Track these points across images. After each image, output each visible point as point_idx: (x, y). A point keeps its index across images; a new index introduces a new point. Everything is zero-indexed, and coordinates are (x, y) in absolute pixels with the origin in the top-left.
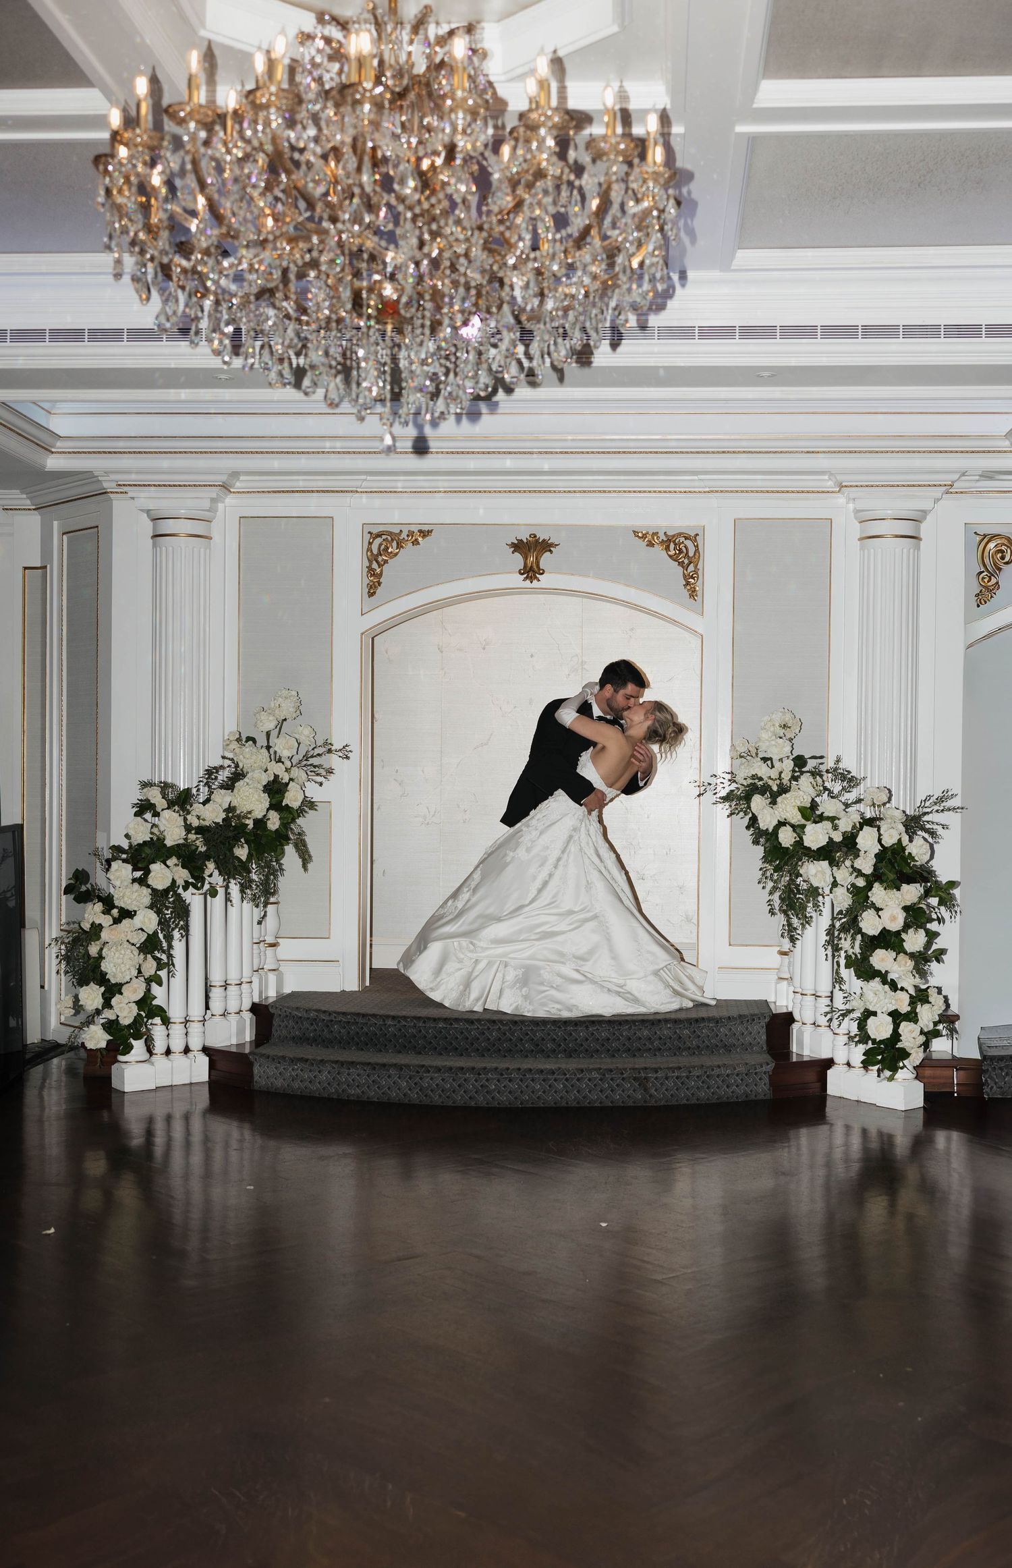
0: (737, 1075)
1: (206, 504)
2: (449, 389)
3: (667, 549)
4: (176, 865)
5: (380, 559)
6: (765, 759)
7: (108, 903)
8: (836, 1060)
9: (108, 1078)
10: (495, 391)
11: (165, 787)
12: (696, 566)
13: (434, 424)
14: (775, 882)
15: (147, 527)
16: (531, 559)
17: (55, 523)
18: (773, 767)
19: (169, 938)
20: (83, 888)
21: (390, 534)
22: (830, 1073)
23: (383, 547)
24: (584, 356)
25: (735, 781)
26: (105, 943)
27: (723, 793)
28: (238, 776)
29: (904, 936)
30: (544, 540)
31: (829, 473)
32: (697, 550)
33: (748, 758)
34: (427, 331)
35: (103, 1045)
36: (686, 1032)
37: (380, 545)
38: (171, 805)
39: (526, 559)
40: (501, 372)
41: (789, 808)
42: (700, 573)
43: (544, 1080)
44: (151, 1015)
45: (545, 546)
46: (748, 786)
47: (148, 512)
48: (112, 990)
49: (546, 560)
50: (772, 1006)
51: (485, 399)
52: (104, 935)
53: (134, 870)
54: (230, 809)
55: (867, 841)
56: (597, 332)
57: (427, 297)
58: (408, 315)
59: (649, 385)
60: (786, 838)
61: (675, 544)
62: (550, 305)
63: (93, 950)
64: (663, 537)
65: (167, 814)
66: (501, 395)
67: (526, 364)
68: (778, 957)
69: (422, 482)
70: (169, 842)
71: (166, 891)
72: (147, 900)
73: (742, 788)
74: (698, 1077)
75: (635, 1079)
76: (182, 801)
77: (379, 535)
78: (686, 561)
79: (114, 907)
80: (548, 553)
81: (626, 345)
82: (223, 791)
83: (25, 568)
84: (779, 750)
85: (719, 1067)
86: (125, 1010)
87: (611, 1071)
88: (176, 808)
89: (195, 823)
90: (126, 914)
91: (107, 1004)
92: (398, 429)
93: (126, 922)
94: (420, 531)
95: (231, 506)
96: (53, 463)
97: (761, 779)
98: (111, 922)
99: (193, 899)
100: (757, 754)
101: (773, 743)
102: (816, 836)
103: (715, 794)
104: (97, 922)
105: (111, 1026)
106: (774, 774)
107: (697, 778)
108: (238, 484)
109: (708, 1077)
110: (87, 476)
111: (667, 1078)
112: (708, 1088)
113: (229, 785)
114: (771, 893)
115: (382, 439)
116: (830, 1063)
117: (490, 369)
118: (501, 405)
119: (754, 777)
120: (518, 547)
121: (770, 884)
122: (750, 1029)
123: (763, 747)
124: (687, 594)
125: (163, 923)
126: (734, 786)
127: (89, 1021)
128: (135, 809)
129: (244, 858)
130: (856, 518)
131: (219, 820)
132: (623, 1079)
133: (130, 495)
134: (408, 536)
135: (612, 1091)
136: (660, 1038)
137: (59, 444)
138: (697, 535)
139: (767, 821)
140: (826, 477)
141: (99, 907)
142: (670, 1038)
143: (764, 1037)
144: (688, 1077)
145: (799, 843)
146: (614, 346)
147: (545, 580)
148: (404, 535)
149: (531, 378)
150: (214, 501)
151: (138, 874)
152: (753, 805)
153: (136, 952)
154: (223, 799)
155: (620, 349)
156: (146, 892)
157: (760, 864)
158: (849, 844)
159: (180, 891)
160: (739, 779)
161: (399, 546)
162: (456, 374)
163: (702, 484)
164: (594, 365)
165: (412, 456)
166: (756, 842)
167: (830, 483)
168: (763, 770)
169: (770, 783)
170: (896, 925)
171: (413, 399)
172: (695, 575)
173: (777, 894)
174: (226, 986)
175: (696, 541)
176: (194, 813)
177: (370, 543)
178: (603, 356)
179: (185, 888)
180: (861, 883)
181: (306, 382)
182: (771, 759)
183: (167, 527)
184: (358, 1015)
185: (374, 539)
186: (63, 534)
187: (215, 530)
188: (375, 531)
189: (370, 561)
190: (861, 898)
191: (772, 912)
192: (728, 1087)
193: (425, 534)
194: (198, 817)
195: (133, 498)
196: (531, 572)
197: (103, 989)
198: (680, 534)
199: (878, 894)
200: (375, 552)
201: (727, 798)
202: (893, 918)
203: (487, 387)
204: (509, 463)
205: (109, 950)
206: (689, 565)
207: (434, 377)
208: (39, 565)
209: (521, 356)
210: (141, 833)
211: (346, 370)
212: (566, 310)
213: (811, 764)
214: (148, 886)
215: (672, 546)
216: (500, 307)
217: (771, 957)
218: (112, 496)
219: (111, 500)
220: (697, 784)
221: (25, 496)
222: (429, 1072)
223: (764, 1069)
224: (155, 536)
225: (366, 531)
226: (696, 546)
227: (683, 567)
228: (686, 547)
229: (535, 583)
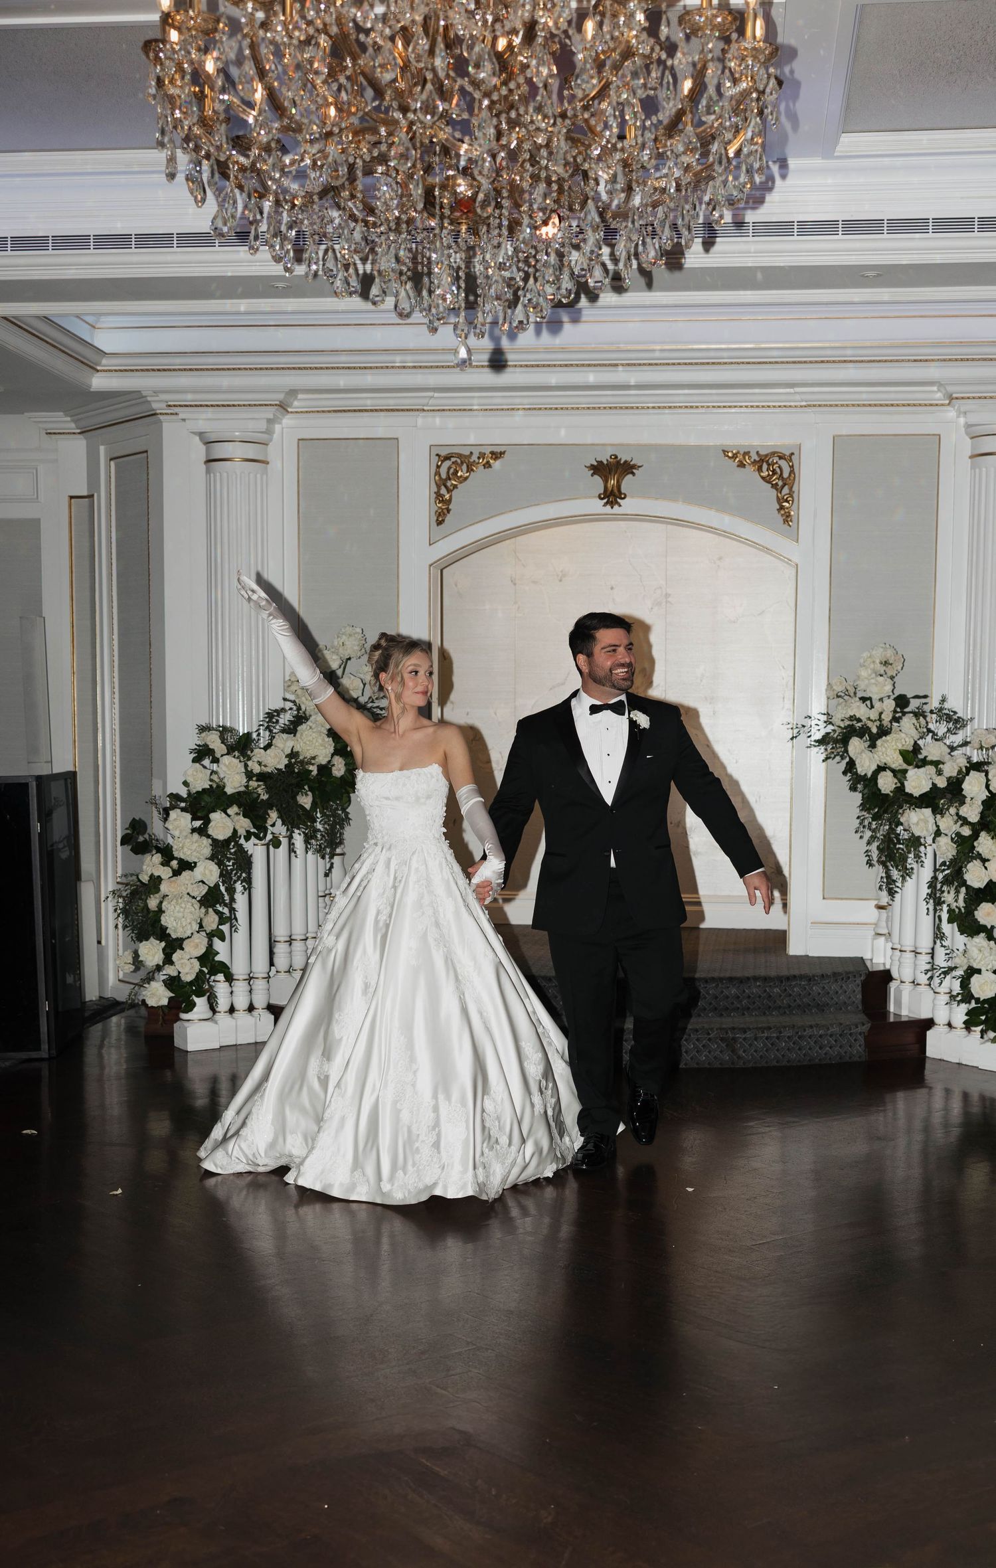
0: (831, 1036)
1: (263, 425)
2: (528, 296)
3: (760, 469)
4: (237, 814)
5: (449, 484)
6: (863, 699)
7: (167, 854)
8: (936, 1020)
9: (171, 1037)
10: (577, 299)
11: (224, 731)
12: (791, 489)
13: (512, 336)
14: (874, 831)
15: (199, 453)
16: (612, 482)
17: (102, 448)
18: (872, 707)
19: (231, 891)
20: (141, 839)
21: (460, 456)
22: (930, 1035)
23: (452, 471)
24: (674, 258)
25: (831, 723)
26: (165, 896)
27: (818, 736)
28: (300, 719)
30: (626, 462)
31: (939, 384)
32: (792, 472)
33: (846, 697)
34: (505, 232)
35: (165, 1002)
36: (776, 990)
37: (449, 468)
38: (230, 750)
39: (606, 481)
40: (584, 276)
41: (890, 752)
42: (795, 495)
44: (213, 972)
45: (627, 468)
46: (846, 728)
47: (201, 435)
48: (173, 945)
49: (628, 483)
50: (868, 964)
51: (567, 307)
52: (164, 888)
53: (193, 819)
54: (293, 755)
55: (974, 787)
56: (689, 230)
57: (505, 194)
58: (485, 215)
59: (745, 288)
60: (886, 783)
61: (769, 465)
62: (637, 201)
63: (153, 903)
64: (755, 457)
65: (226, 760)
66: (584, 301)
67: (610, 267)
68: (876, 910)
69: (498, 399)
70: (229, 790)
71: (227, 842)
72: (207, 851)
73: (838, 730)
74: (789, 1037)
75: (722, 1039)
76: (242, 746)
77: (447, 458)
78: (780, 483)
79: (173, 858)
80: (630, 476)
81: (721, 244)
82: (285, 736)
83: (72, 497)
84: (879, 689)
85: (812, 1027)
86: (186, 966)
87: (697, 1031)
88: (236, 753)
89: (257, 769)
90: (186, 866)
91: (168, 960)
92: (472, 341)
93: (186, 874)
94: (492, 453)
95: (288, 429)
96: (99, 382)
97: (859, 720)
98: (171, 875)
99: (255, 849)
100: (855, 693)
101: (873, 681)
102: (918, 782)
103: (810, 737)
104: (156, 874)
105: (173, 983)
106: (874, 715)
107: (790, 720)
108: (296, 403)
109: (799, 1037)
110: (135, 396)
111: (756, 1039)
112: (800, 1049)
113: (291, 729)
114: (869, 843)
115: (456, 352)
116: (928, 1023)
117: (572, 273)
118: (584, 312)
119: (852, 718)
120: (599, 469)
121: (868, 834)
122: (845, 987)
123: (862, 685)
124: (781, 519)
125: (225, 875)
126: (830, 728)
127: (150, 978)
128: (193, 755)
129: (308, 806)
130: (967, 433)
131: (282, 766)
132: (710, 1040)
133: (181, 416)
134: (479, 458)
135: (698, 1052)
136: (749, 997)
137: (104, 361)
138: (792, 454)
139: (864, 763)
140: (935, 388)
141: (158, 858)
142: (760, 997)
143: (862, 997)
144: (778, 1038)
145: (900, 790)
146: (708, 245)
147: (627, 505)
148: (474, 458)
149: (618, 283)
150: (270, 421)
151: (198, 824)
152: (851, 748)
153: (197, 905)
154: (285, 743)
155: (716, 248)
156: (206, 842)
157: (857, 812)
158: (954, 790)
159: (242, 841)
160: (836, 720)
161: (470, 470)
162: (536, 280)
163: (798, 397)
164: (686, 266)
165: (487, 370)
166: (853, 788)
167: (939, 395)
168: (861, 711)
169: (870, 724)
171: (490, 308)
172: (790, 498)
173: (876, 844)
174: (290, 941)
175: (791, 460)
176: (255, 759)
177: (438, 467)
178: (695, 257)
179: (247, 839)
180: (968, 831)
181: (374, 291)
182: (870, 699)
183: (220, 451)
185: (443, 462)
186: (111, 459)
187: (272, 453)
188: (444, 453)
189: (438, 487)
190: (966, 848)
191: (870, 864)
192: (821, 1048)
193: (497, 455)
194: (260, 763)
195: (184, 420)
196: (612, 497)
197: (163, 944)
198: (773, 453)
200: (444, 476)
201: (822, 741)
203: (569, 292)
204: (591, 377)
205: (169, 903)
206: (783, 487)
207: (510, 282)
208: (85, 493)
209: (606, 258)
210: (200, 781)
211: (418, 277)
212: (655, 205)
213: (914, 704)
214: (208, 836)
215: (765, 466)
216: (584, 204)
217: (866, 911)
218: (161, 417)
219: (160, 422)
220: (790, 726)
221: (69, 419)
223: (859, 1030)
224: (209, 461)
225: (434, 453)
226: (792, 467)
227: (777, 490)
228: (780, 467)
229: (616, 509)
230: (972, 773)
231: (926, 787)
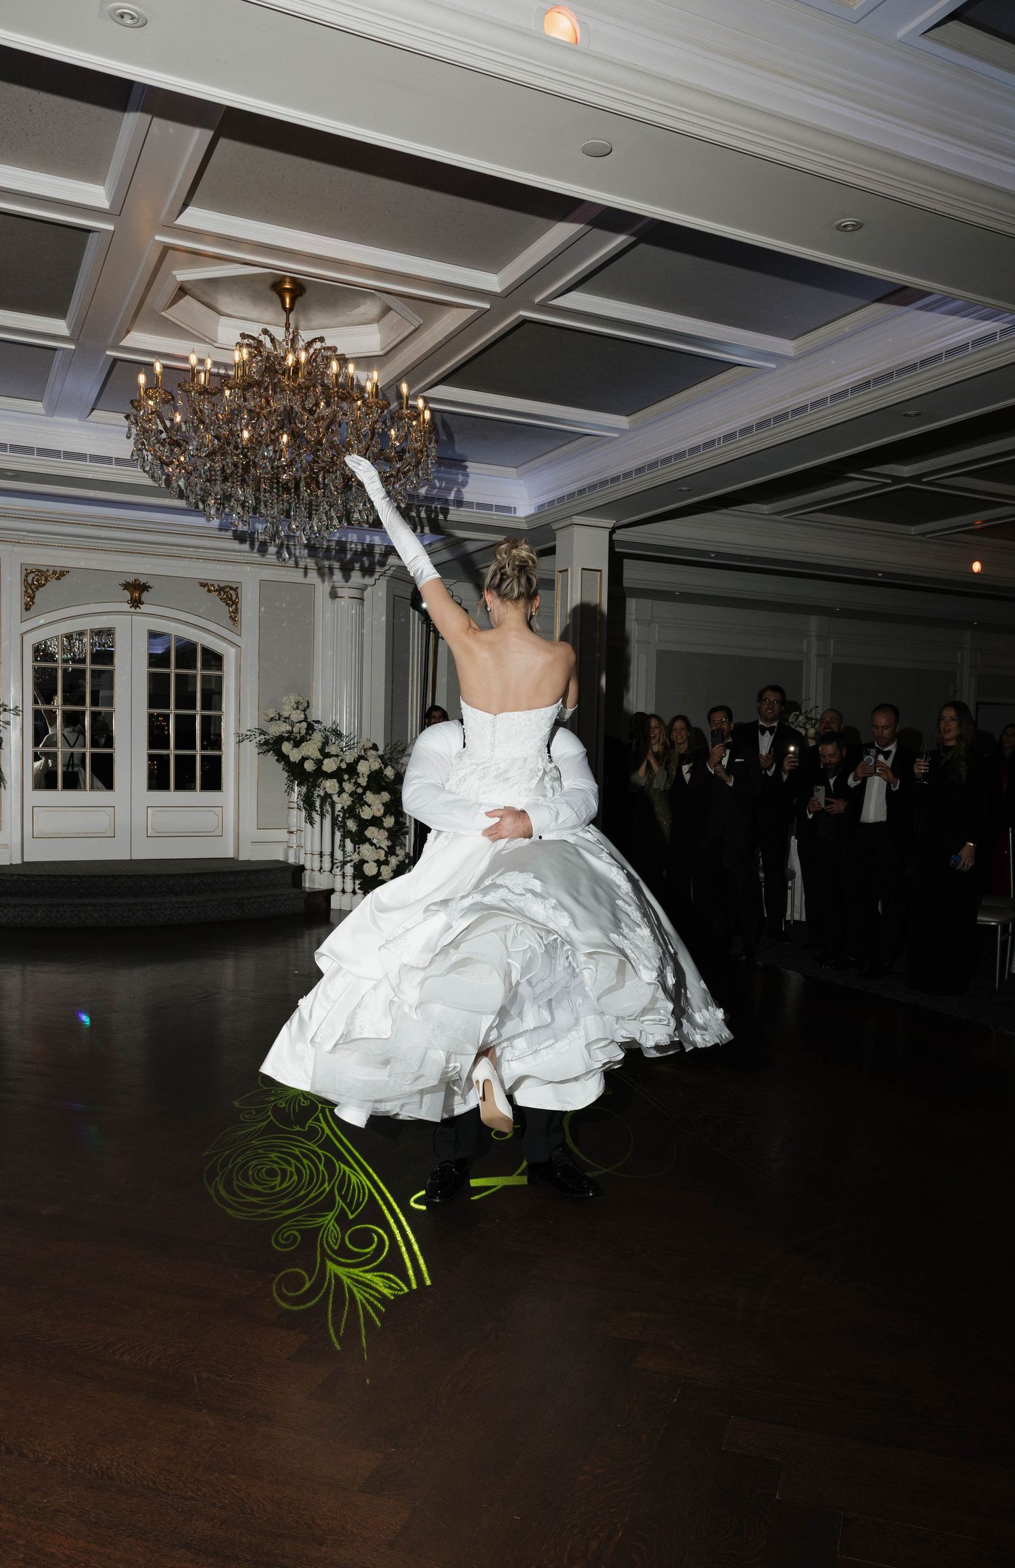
0: (289, 899)
3: (220, 594)
5: (33, 587)
6: (286, 722)
8: (336, 889)
12: (236, 606)
16: (135, 594)
18: (294, 726)
21: (39, 571)
22: (333, 897)
23: (35, 579)
25: (266, 734)
29: (384, 819)
30: (144, 584)
32: (237, 597)
33: (275, 721)
37: (33, 578)
39: (132, 594)
41: (311, 749)
42: (239, 610)
43: (185, 908)
45: (144, 588)
46: (276, 737)
49: (145, 596)
55: (363, 768)
60: (309, 766)
64: (217, 587)
68: (288, 834)
73: (273, 738)
77: (32, 572)
78: (231, 603)
80: (146, 592)
84: (297, 716)
85: (280, 895)
87: (224, 900)
94: (61, 571)
97: (285, 733)
100: (279, 719)
102: (329, 765)
103: (251, 741)
106: (294, 730)
109: (275, 901)
111: (254, 903)
116: (332, 891)
119: (280, 732)
120: (127, 586)
122: (284, 875)
123: (283, 714)
124: (231, 622)
126: (265, 737)
130: (330, 587)
132: (231, 905)
134: (53, 574)
135: (224, 912)
136: (240, 882)
138: (237, 588)
139: (295, 755)
142: (245, 881)
143: (291, 880)
144: (264, 902)
145: (318, 769)
147: (144, 608)
158: (352, 769)
160: (269, 733)
161: (46, 580)
163: (242, 558)
167: (312, 564)
168: (285, 728)
170: (379, 814)
172: (236, 611)
175: (237, 590)
177: (26, 576)
180: (360, 791)
182: (291, 721)
184: (50, 876)
185: (29, 573)
188: (29, 568)
189: (26, 588)
190: (358, 799)
193: (63, 574)
196: (136, 603)
198: (227, 586)
199: (369, 797)
200: (30, 582)
201: (260, 744)
202: (379, 810)
204: (121, 534)
206: (233, 605)
215: (222, 593)
217: (282, 835)
222: (114, 906)
225: (24, 568)
226: (237, 594)
227: (229, 606)
228: (231, 594)
229: (137, 609)
230: (361, 761)
231: (334, 768)
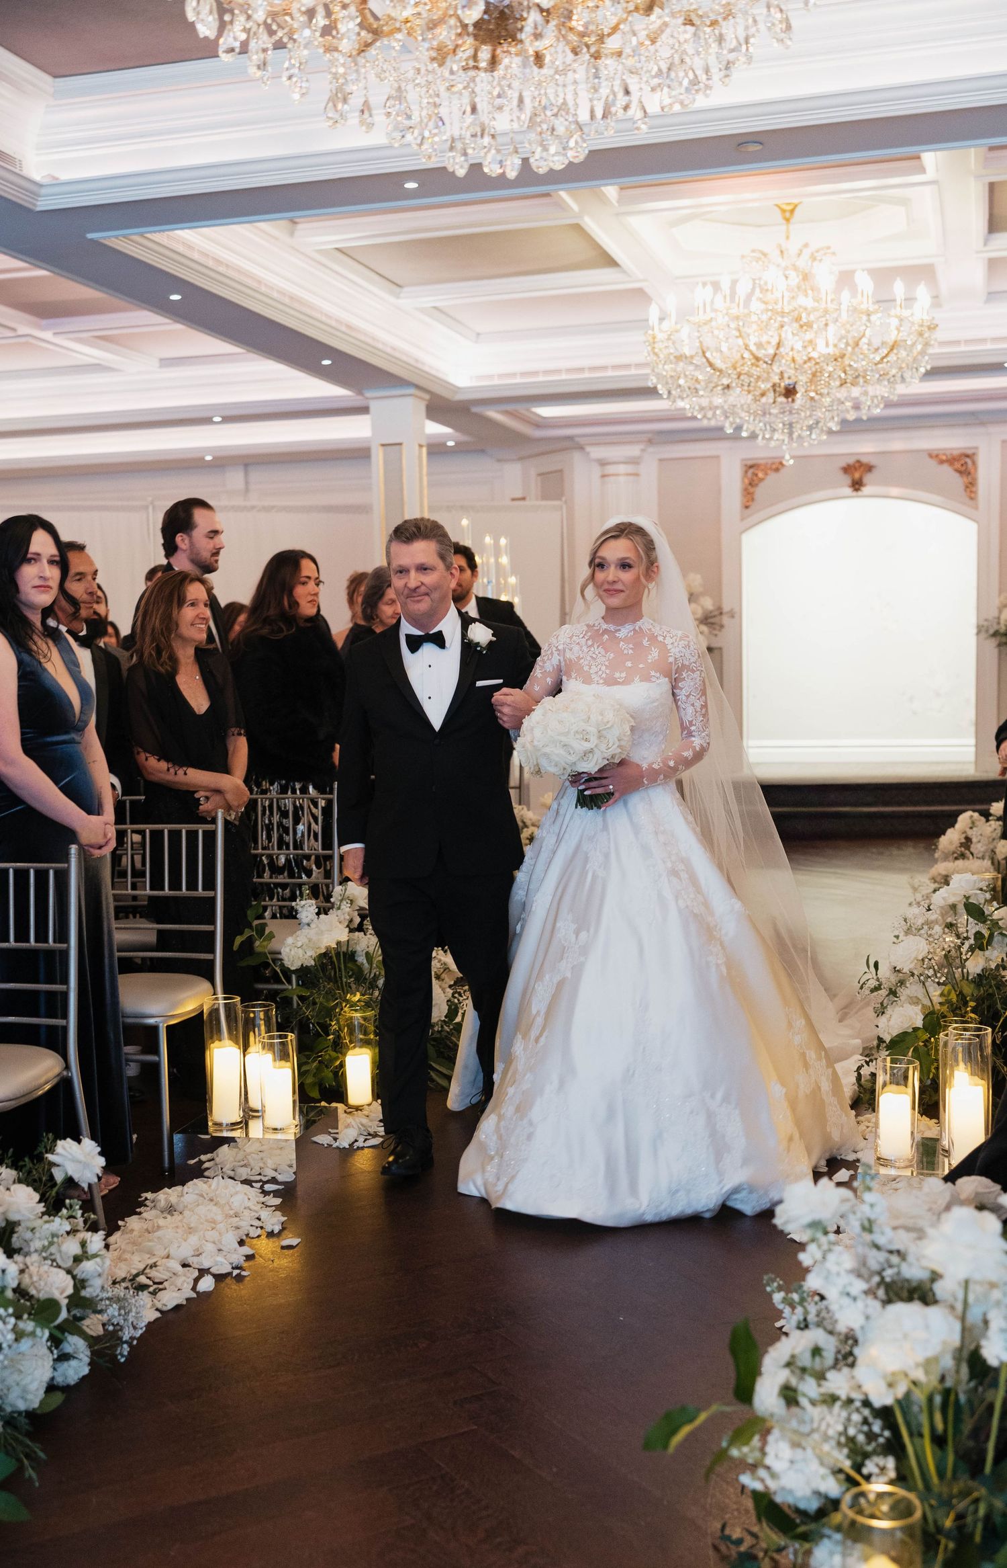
1: (637, 453)
3: (952, 464)
5: (752, 483)
12: (972, 475)
15: (597, 471)
16: (856, 477)
17: (532, 469)
21: (759, 465)
23: (754, 474)
27: (992, 631)
30: (866, 464)
37: (752, 473)
39: (852, 476)
42: (975, 480)
45: (866, 468)
47: (598, 461)
49: (867, 478)
61: (958, 461)
64: (948, 457)
77: (751, 467)
78: (966, 473)
80: (868, 472)
94: (780, 462)
95: (652, 453)
103: (986, 632)
107: (975, 622)
108: (657, 438)
120: (847, 470)
124: (966, 495)
133: (586, 450)
134: (770, 466)
138: (973, 455)
147: (866, 490)
148: (767, 466)
150: (643, 451)
161: (765, 473)
172: (971, 482)
175: (973, 458)
177: (746, 472)
183: (612, 469)
185: (748, 469)
186: (538, 476)
187: (643, 470)
188: (750, 463)
189: (746, 485)
193: (783, 464)
195: (588, 452)
196: (857, 485)
198: (961, 454)
200: (749, 478)
206: (967, 475)
208: (520, 496)
215: (956, 462)
218: (573, 450)
219: (572, 453)
220: (975, 626)
221: (512, 452)
224: (603, 476)
225: (743, 464)
226: (974, 463)
227: (964, 478)
228: (965, 463)
229: (860, 493)
